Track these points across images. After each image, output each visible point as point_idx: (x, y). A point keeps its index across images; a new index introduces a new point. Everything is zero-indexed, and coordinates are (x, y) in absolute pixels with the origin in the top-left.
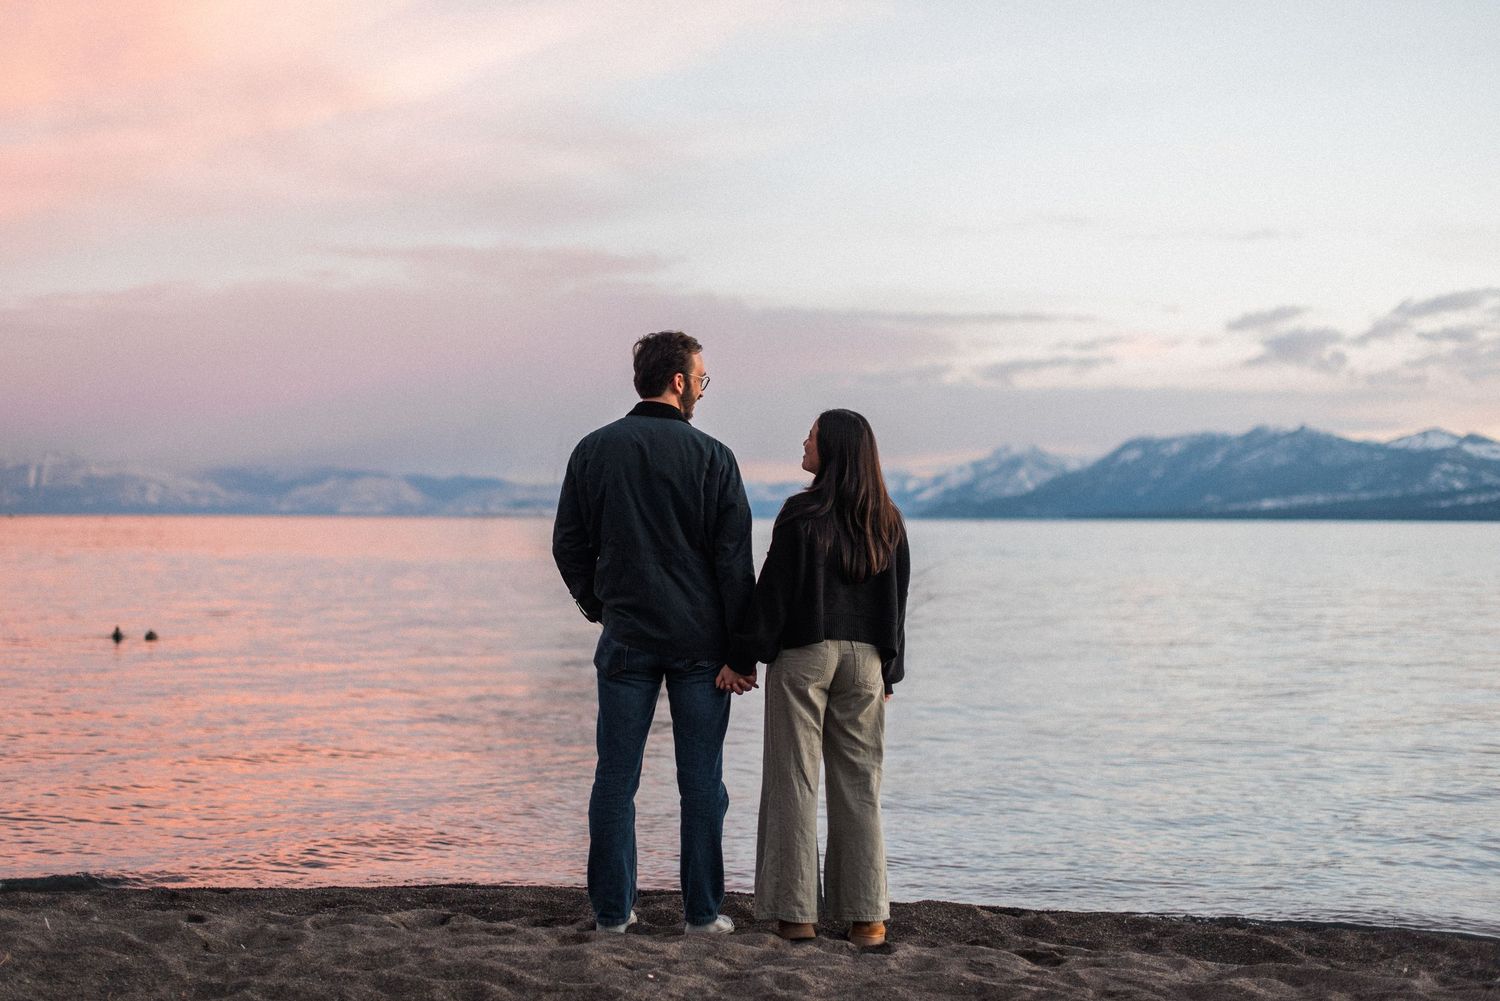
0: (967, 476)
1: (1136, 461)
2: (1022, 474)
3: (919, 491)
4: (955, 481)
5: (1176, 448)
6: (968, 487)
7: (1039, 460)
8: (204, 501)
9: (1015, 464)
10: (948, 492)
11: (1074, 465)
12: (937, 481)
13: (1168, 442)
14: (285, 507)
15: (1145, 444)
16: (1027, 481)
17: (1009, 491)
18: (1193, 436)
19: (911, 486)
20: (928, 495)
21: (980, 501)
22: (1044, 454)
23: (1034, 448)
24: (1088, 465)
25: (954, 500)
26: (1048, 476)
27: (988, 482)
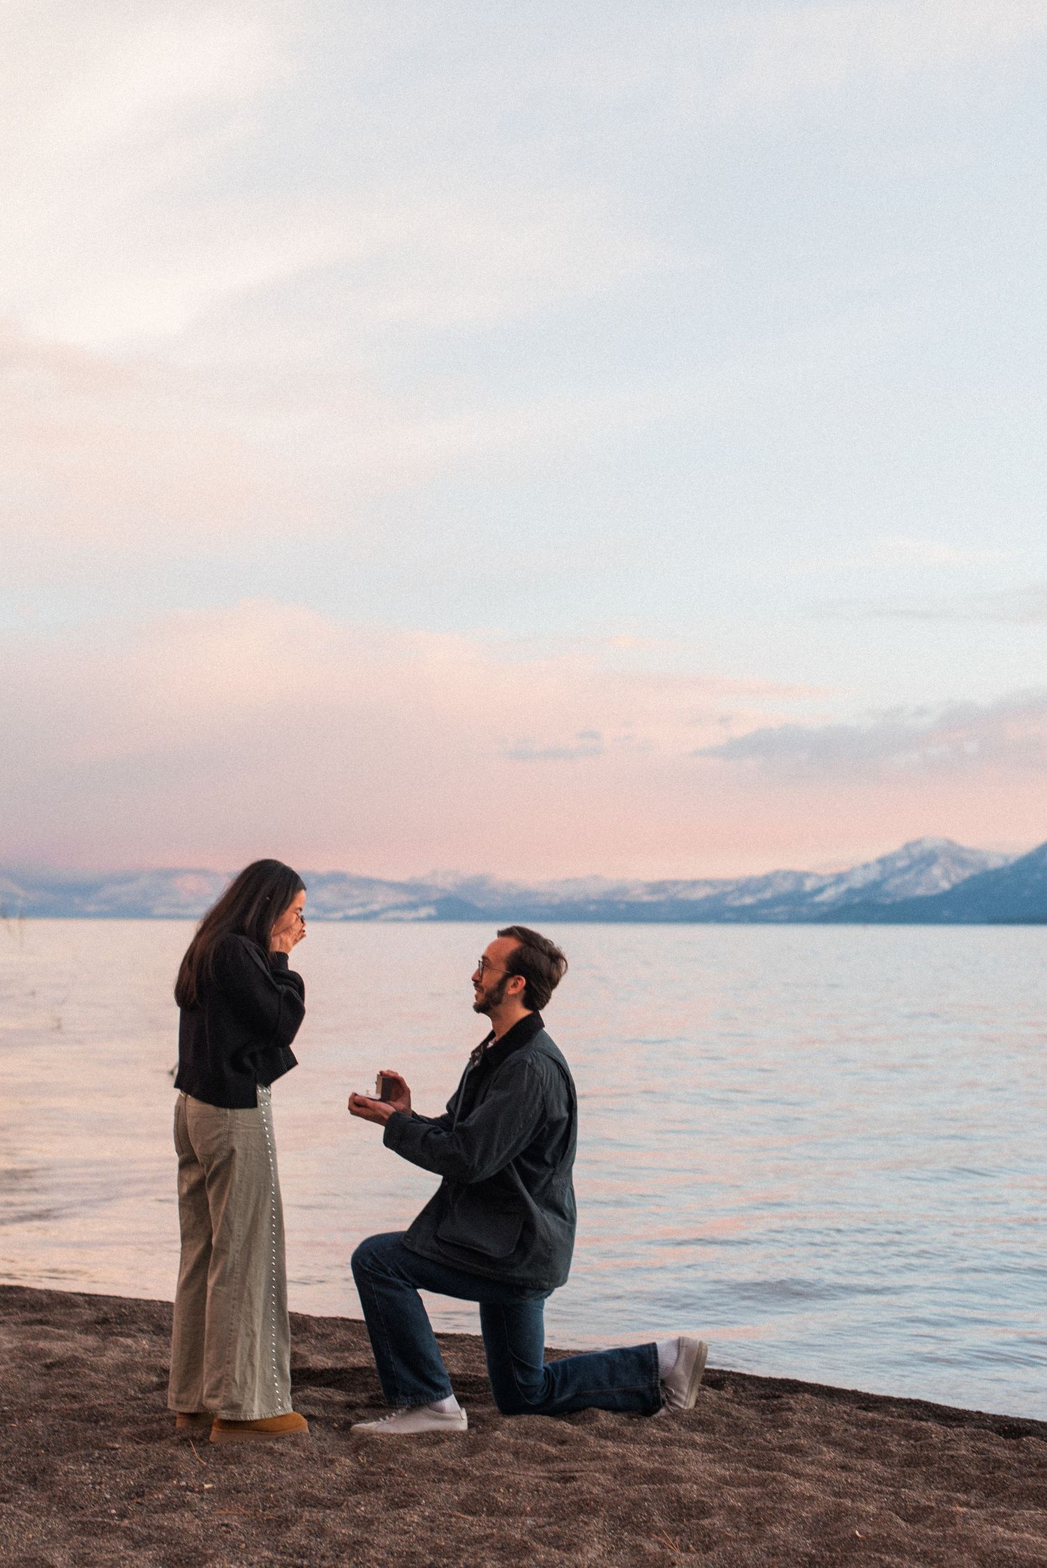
0: (874, 874)
2: (936, 871)
3: (820, 890)
4: (857, 881)
6: (876, 885)
7: (956, 856)
9: (928, 859)
10: (850, 891)
11: (995, 863)
12: (840, 878)
14: (91, 908)
16: (941, 880)
17: (920, 891)
19: (809, 885)
20: (829, 895)
21: (888, 901)
22: (962, 849)
23: (950, 843)
24: (1012, 861)
25: (857, 900)
26: (967, 874)
27: (897, 881)
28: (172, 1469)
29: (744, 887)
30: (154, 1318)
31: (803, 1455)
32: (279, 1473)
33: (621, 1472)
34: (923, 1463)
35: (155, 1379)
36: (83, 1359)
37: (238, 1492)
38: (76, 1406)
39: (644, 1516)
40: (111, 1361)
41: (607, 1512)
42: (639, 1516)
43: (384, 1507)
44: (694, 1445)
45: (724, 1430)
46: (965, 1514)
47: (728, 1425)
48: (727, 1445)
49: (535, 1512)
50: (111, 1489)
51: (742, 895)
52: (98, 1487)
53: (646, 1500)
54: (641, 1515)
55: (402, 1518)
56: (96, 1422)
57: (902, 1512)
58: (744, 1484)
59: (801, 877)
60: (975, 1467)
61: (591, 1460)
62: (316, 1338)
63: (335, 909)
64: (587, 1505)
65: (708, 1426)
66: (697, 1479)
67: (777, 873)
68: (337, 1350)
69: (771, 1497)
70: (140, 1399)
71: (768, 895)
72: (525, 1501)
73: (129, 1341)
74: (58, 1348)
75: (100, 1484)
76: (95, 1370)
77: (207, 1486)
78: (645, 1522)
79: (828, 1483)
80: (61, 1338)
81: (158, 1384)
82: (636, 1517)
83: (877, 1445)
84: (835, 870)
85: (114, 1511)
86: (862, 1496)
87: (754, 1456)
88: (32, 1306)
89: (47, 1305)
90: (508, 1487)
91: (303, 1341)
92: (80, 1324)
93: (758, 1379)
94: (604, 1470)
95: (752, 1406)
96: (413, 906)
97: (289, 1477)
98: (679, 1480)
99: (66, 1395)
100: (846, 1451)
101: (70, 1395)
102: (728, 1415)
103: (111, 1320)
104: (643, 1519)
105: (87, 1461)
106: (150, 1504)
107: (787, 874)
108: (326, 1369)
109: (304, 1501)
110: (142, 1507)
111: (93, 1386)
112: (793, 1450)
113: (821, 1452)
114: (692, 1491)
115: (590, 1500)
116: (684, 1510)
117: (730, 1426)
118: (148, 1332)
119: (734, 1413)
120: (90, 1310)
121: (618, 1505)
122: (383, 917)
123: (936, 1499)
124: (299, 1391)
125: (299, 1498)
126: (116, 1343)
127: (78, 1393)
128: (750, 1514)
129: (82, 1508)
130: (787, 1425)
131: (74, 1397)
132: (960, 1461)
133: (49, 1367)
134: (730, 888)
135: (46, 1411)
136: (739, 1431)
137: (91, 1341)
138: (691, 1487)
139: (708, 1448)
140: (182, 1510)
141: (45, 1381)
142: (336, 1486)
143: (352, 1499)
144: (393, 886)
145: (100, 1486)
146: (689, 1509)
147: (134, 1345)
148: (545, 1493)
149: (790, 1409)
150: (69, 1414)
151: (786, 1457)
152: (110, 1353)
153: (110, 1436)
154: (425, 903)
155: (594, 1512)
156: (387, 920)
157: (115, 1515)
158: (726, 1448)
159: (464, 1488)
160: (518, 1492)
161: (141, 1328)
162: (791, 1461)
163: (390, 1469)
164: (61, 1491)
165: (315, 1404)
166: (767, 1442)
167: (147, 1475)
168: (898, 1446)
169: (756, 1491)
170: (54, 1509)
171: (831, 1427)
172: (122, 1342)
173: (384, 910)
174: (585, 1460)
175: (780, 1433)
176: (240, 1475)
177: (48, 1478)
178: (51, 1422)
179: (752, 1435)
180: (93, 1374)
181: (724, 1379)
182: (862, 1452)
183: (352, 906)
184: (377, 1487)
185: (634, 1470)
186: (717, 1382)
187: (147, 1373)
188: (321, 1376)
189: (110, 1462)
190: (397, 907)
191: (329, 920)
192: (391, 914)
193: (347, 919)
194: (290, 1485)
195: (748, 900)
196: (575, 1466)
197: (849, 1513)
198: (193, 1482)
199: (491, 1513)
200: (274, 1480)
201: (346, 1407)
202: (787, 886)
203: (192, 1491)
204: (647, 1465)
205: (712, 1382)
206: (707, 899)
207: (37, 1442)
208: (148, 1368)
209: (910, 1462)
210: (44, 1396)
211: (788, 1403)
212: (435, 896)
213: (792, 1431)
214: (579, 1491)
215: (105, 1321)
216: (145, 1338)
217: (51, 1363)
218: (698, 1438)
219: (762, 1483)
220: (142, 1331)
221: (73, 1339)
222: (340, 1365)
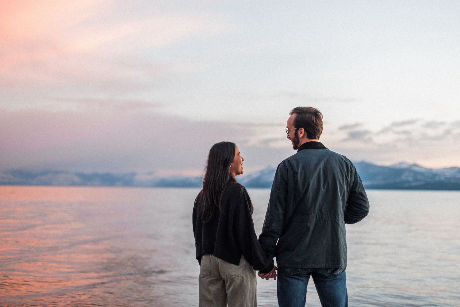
8: (7, 180)
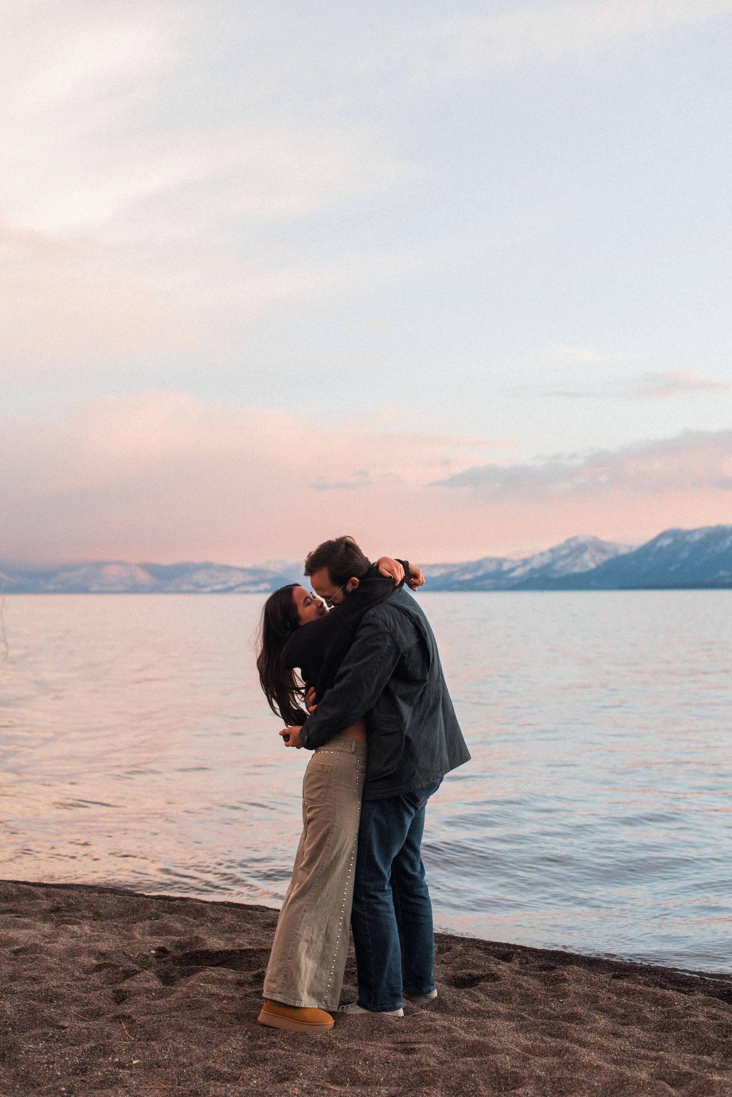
0: (546, 560)
1: (669, 546)
2: (586, 556)
3: (513, 570)
4: (537, 563)
5: (697, 537)
6: (548, 566)
7: (599, 546)
9: (581, 549)
10: (533, 570)
11: (624, 551)
12: (525, 562)
13: (692, 532)
14: (51, 587)
15: (674, 534)
16: (589, 562)
17: (577, 569)
18: (710, 528)
19: (506, 566)
20: (519, 572)
21: (556, 576)
22: (602, 542)
23: (595, 538)
24: (634, 549)
25: (537, 575)
26: (605, 558)
27: (561, 564)
28: (108, 1046)
29: (466, 568)
30: (93, 906)
31: (582, 1023)
32: (189, 1047)
33: (449, 1043)
34: (673, 1028)
35: (95, 962)
36: (41, 946)
37: (159, 1067)
38: (37, 988)
39: (472, 1085)
40: (62, 947)
41: (443, 1082)
42: (468, 1086)
43: (271, 1079)
44: (498, 1015)
45: (519, 1000)
46: (720, 1082)
47: (521, 994)
48: (523, 1014)
49: (387, 1082)
50: (61, 1067)
51: (463, 574)
52: (51, 1066)
53: (472, 1072)
54: (469, 1085)
55: (286, 1091)
56: (51, 1001)
57: (668, 1077)
58: (543, 1054)
59: (500, 562)
60: (712, 1032)
61: (425, 1032)
62: (211, 922)
63: (205, 586)
64: (427, 1076)
65: (506, 996)
66: (509, 1051)
67: (486, 559)
68: (227, 932)
69: (567, 1067)
70: (83, 979)
71: (480, 573)
72: (379, 1072)
73: (75, 928)
74: (22, 935)
75: (53, 1062)
76: (51, 955)
77: (135, 1062)
78: (473, 1091)
79: (607, 1051)
80: (26, 926)
81: (97, 966)
82: (466, 1087)
83: (635, 1011)
84: (523, 556)
85: (63, 1089)
86: (635, 1063)
87: (546, 1025)
88: (5, 897)
89: (16, 895)
90: (365, 1060)
91: (202, 925)
92: (40, 912)
93: (535, 950)
94: (436, 1042)
95: (536, 976)
96: (256, 583)
97: (198, 1051)
98: (494, 1051)
99: (28, 978)
100: (612, 1017)
101: (32, 978)
102: (520, 986)
103: (62, 909)
104: (471, 1089)
105: (43, 1040)
106: (91, 1081)
107: (492, 560)
108: (220, 951)
109: (209, 1074)
110: (85, 1084)
111: (49, 969)
112: (572, 1017)
113: (595, 1021)
114: (505, 1062)
115: (429, 1072)
116: (502, 1080)
117: (523, 996)
118: (89, 918)
119: (524, 984)
120: (47, 900)
121: (451, 1077)
122: (236, 590)
123: (690, 1063)
124: (202, 971)
125: (206, 1072)
126: (66, 930)
127: (38, 976)
128: (554, 1083)
129: (39, 1085)
130: (565, 995)
131: (34, 980)
132: (701, 1027)
133: (16, 952)
134: (455, 569)
135: (13, 993)
136: (531, 1000)
137: (47, 928)
138: (505, 1057)
139: (510, 1017)
140: (116, 1087)
141: (13, 965)
142: (233, 1060)
143: (247, 1072)
144: (242, 570)
145: (53, 1065)
146: (506, 1078)
147: (79, 931)
148: (393, 1064)
149: (565, 980)
150: (31, 995)
151: (571, 1026)
152: (61, 939)
153: (61, 1014)
154: (263, 581)
155: (432, 1083)
156: (238, 592)
157: (64, 1091)
158: (524, 1017)
159: (332, 1060)
160: (373, 1064)
161: (84, 915)
162: (573, 1028)
163: (274, 1043)
164: (23, 1070)
165: (214, 982)
166: (552, 1010)
167: (89, 1052)
168: (652, 1013)
169: (555, 1060)
170: (18, 1086)
171: (598, 996)
172: (70, 929)
173: (236, 586)
174: (420, 1032)
175: (562, 1002)
176: (160, 1051)
177: (13, 1056)
178: (17, 1003)
179: (540, 1005)
180: (49, 958)
181: (512, 953)
182: (625, 1020)
183: (217, 584)
184: (264, 1060)
185: (459, 1043)
186: (507, 955)
187: (88, 956)
188: (217, 956)
189: (61, 1039)
190: (244, 584)
191: (202, 593)
192: (242, 588)
193: (214, 592)
194: (199, 1060)
195: (468, 576)
196: (413, 1038)
197: (630, 1082)
198: (124, 1059)
199: (353, 1084)
200: (185, 1053)
201: (236, 984)
202: (492, 567)
203: (123, 1067)
204: (468, 1037)
205: (503, 955)
206: (441, 577)
207: (6, 1022)
208: (88, 952)
209: (662, 1027)
210: (13, 978)
211: (563, 975)
212: (270, 576)
213: (570, 999)
214: (418, 1063)
215: (57, 910)
216: (87, 924)
217: (18, 949)
218: (502, 1008)
219: (558, 1053)
220: (83, 917)
221: (33, 927)
222: (229, 947)
